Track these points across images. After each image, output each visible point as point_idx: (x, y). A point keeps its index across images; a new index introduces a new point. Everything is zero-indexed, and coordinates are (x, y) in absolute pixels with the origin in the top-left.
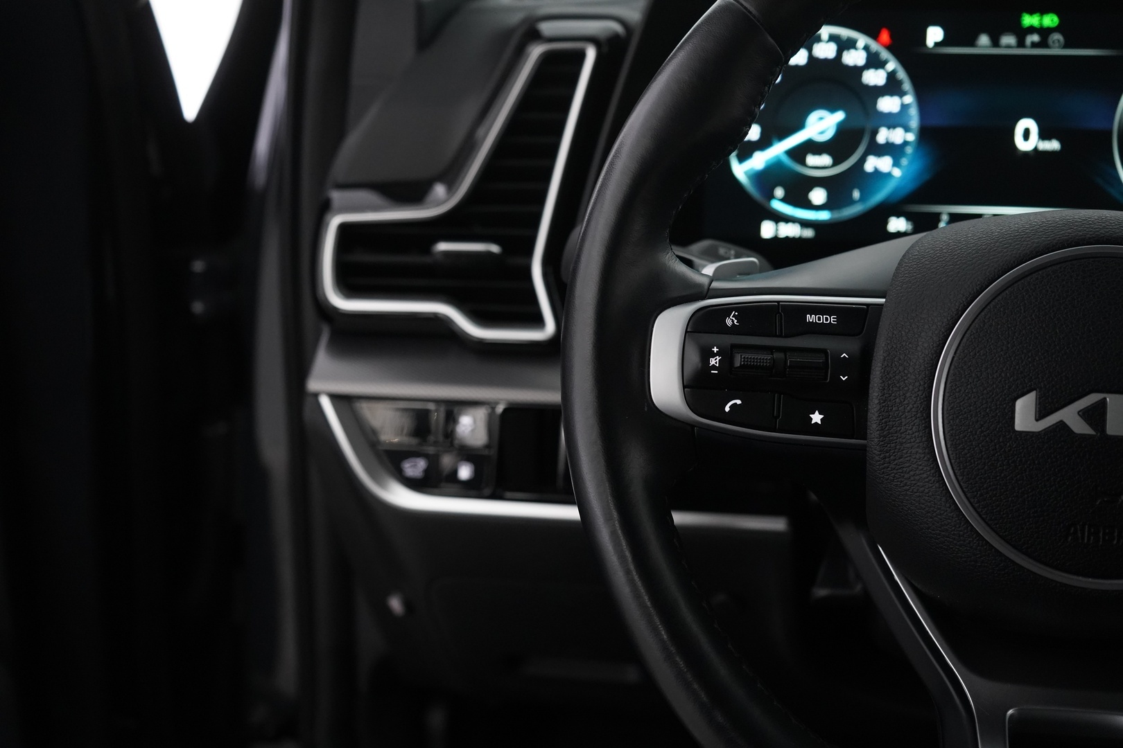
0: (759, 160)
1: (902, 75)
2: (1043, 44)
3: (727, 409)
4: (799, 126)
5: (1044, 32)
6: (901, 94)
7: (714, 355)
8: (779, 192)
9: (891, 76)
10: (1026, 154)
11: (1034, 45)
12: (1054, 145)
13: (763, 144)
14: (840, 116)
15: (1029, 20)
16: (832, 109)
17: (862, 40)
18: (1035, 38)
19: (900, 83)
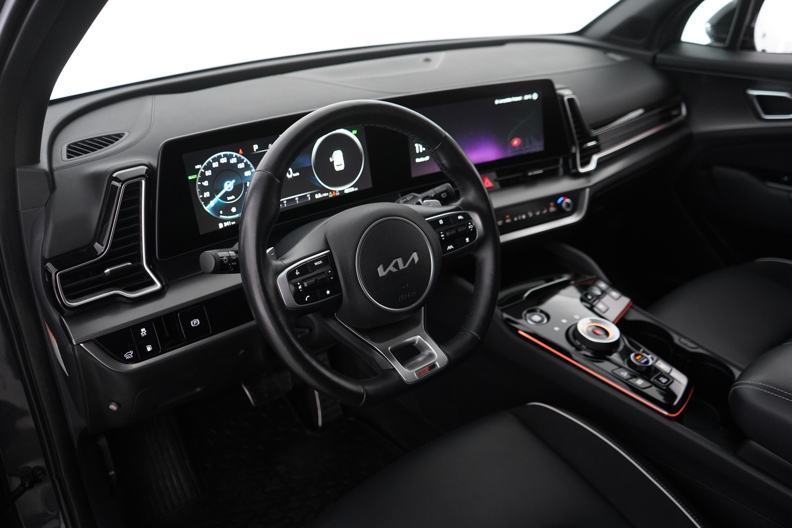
0: (212, 203)
1: (249, 163)
3: (306, 300)
4: (222, 188)
6: (251, 169)
8: (221, 212)
9: (246, 164)
10: (290, 179)
12: (298, 174)
13: (212, 197)
14: (234, 181)
16: (231, 180)
17: (234, 154)
19: (249, 165)
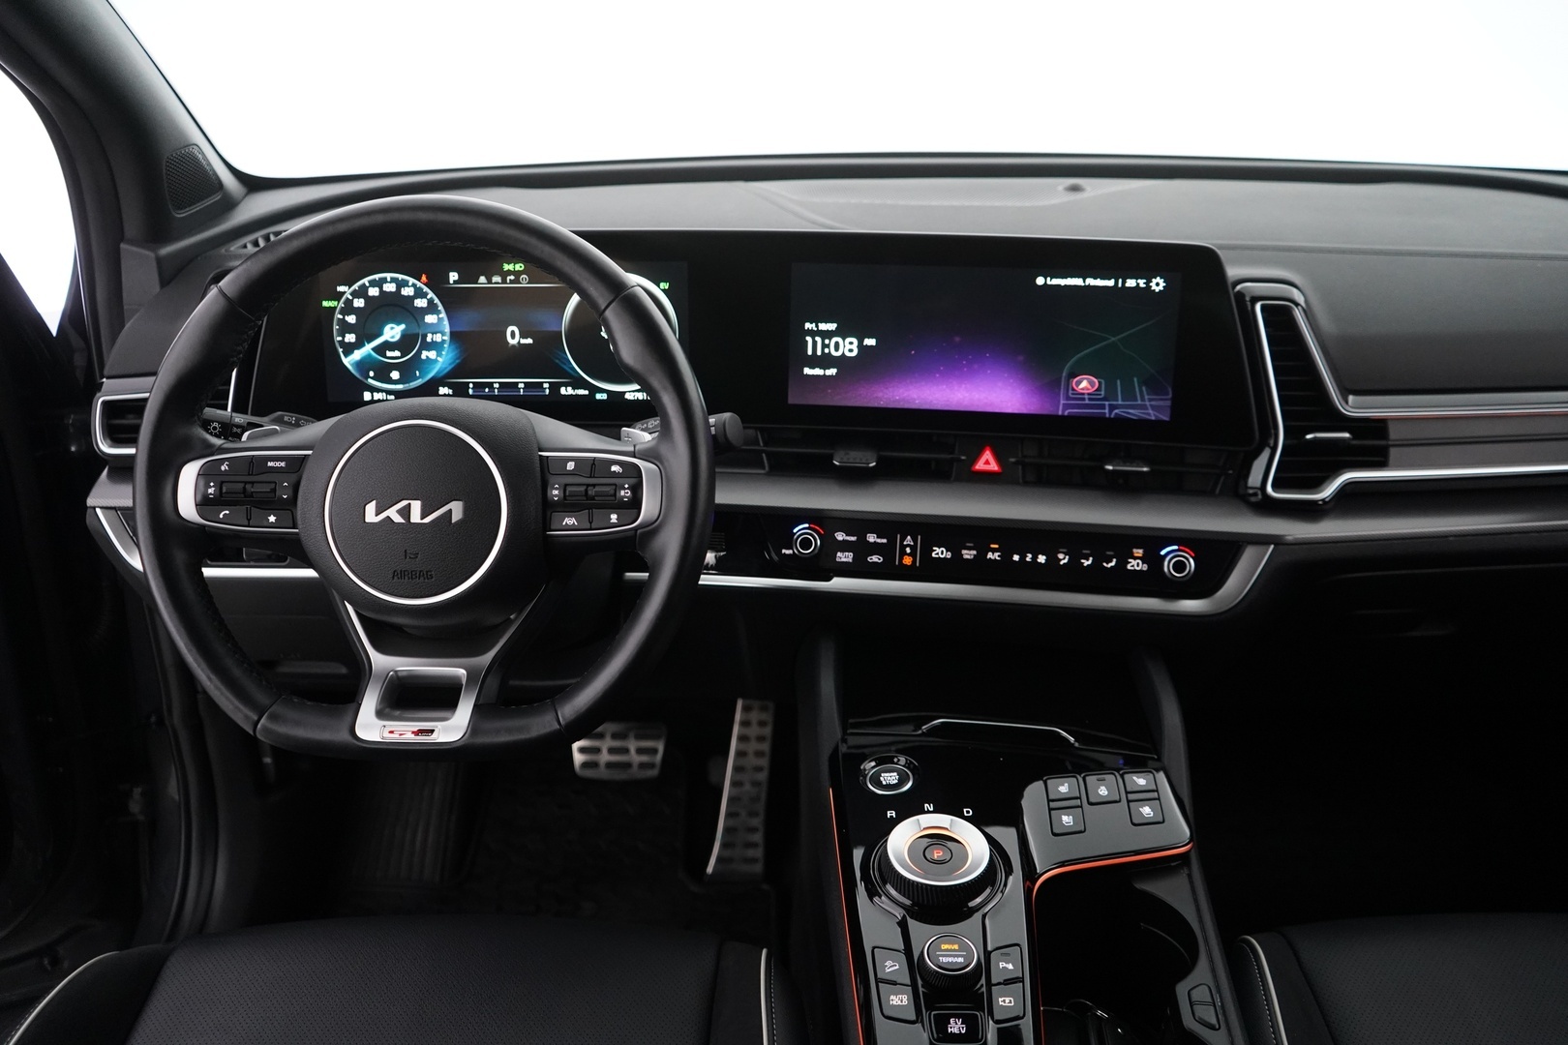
0: (358, 355)
1: (436, 301)
2: (517, 281)
3: (221, 516)
4: (380, 334)
5: (517, 274)
6: (438, 312)
7: (211, 487)
8: (372, 374)
9: (431, 302)
10: (513, 346)
11: (512, 282)
12: (529, 341)
13: (358, 345)
14: (403, 326)
15: (507, 267)
16: (398, 324)
17: (412, 281)
18: (512, 277)
19: (436, 305)
